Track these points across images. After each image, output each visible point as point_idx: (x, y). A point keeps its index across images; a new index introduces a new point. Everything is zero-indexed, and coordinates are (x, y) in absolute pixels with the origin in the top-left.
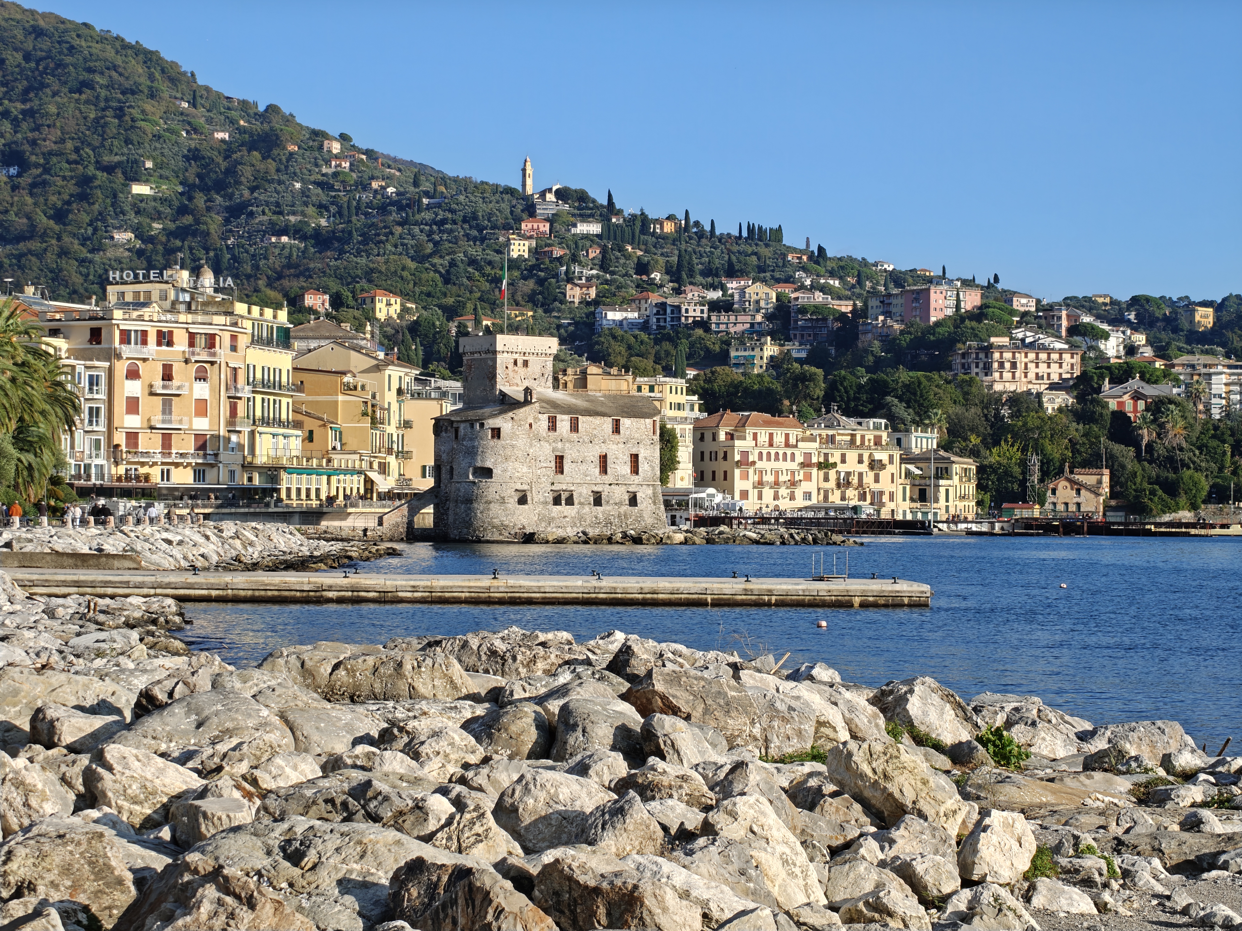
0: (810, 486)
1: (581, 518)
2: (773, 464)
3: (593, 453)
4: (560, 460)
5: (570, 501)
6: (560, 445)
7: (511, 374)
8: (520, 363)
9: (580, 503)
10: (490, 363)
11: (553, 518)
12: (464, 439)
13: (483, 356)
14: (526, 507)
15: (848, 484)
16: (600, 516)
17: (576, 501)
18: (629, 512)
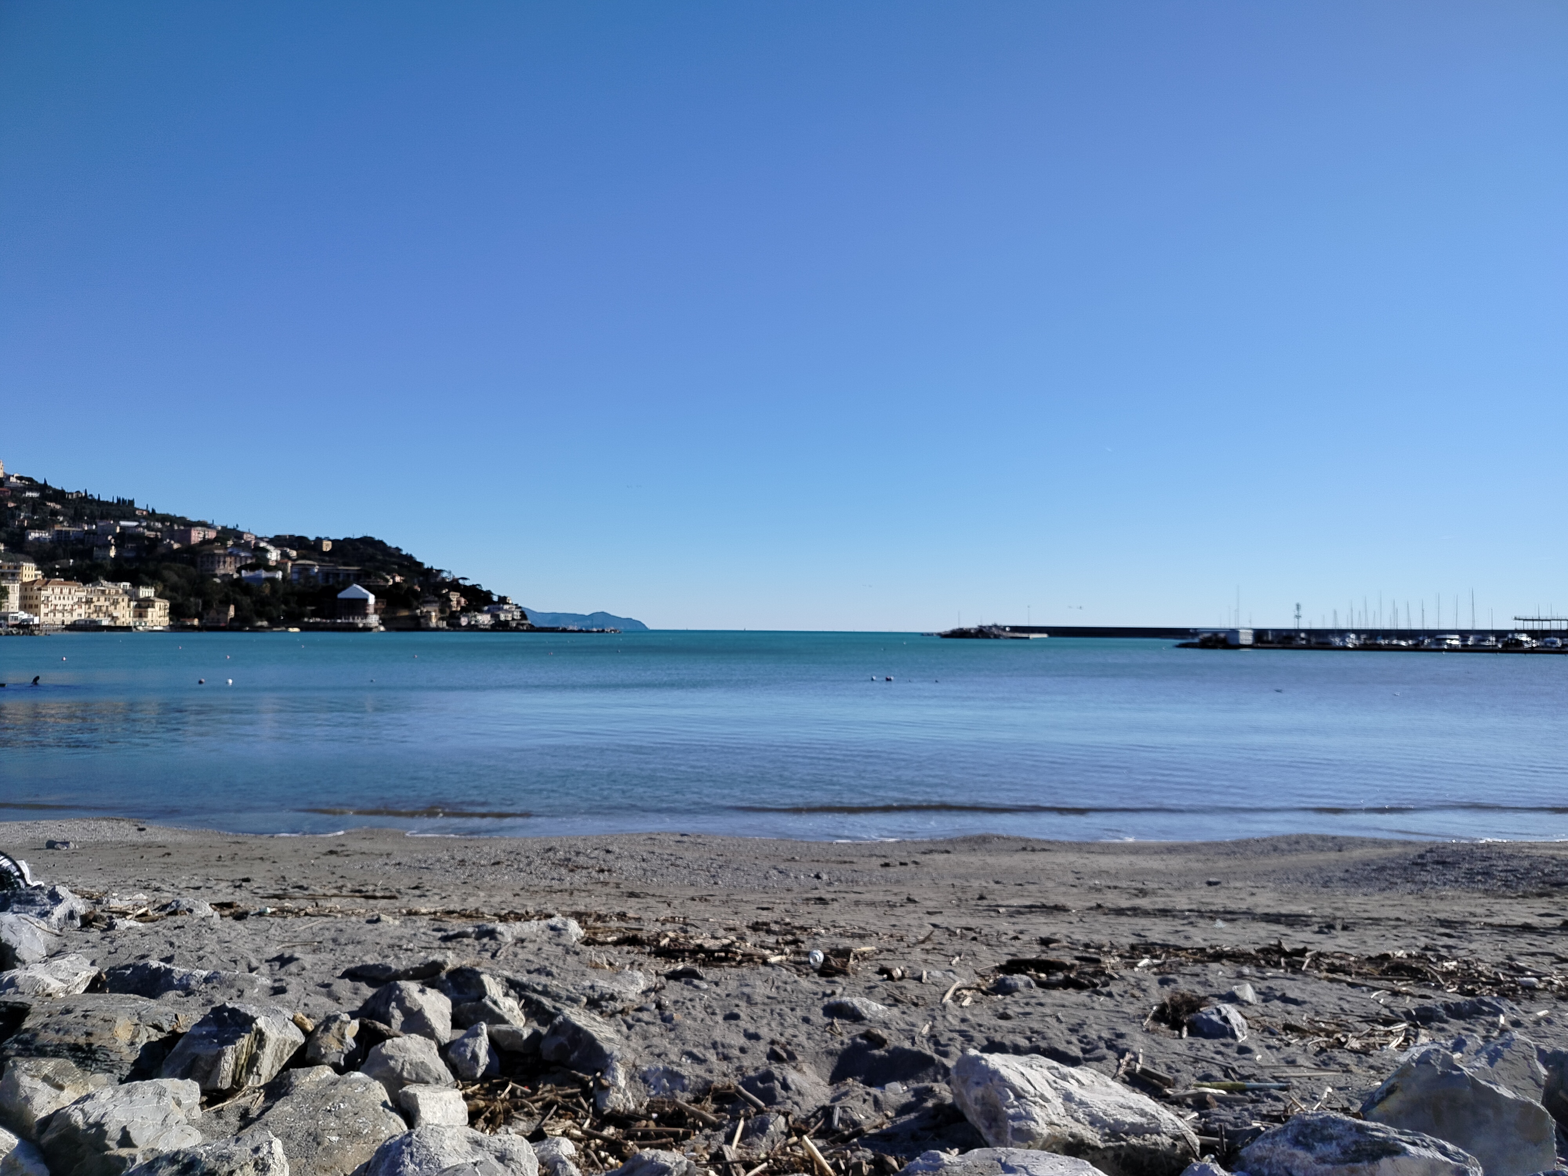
0: (82, 611)
2: (62, 602)
15: (100, 610)
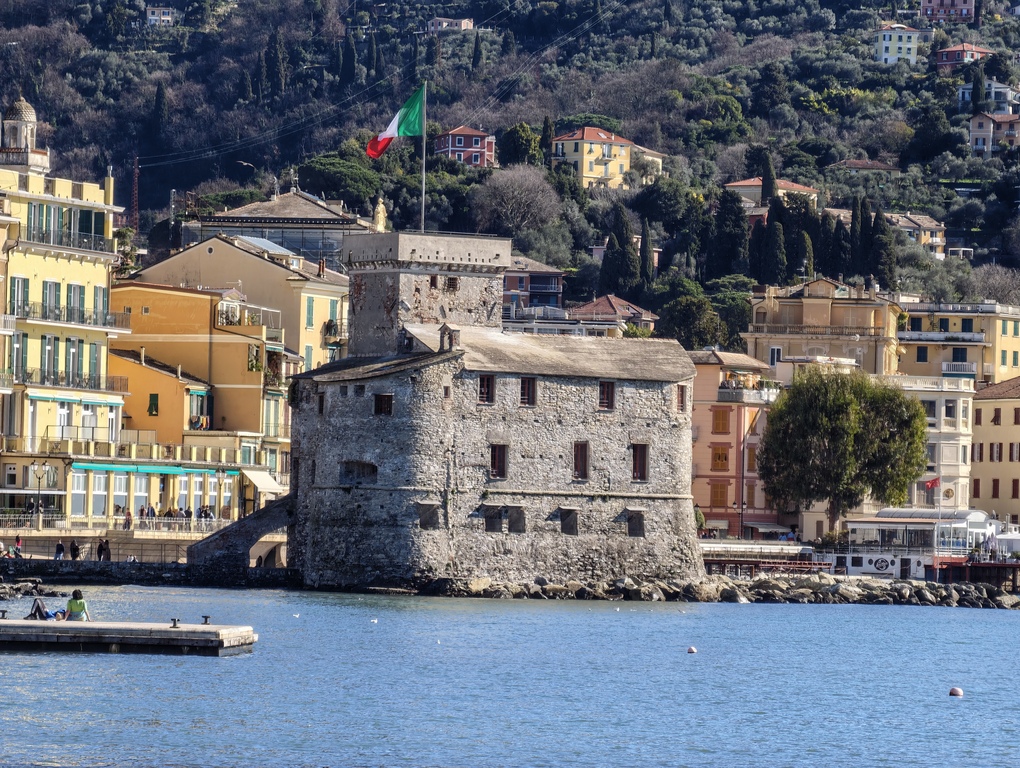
1: (536, 555)
3: (564, 442)
4: (499, 453)
5: (517, 526)
6: (500, 428)
7: (425, 301)
8: (441, 281)
9: (536, 528)
10: (389, 281)
11: (484, 555)
12: (331, 414)
13: (380, 269)
14: (436, 533)
16: (573, 552)
17: (529, 524)
18: (626, 547)
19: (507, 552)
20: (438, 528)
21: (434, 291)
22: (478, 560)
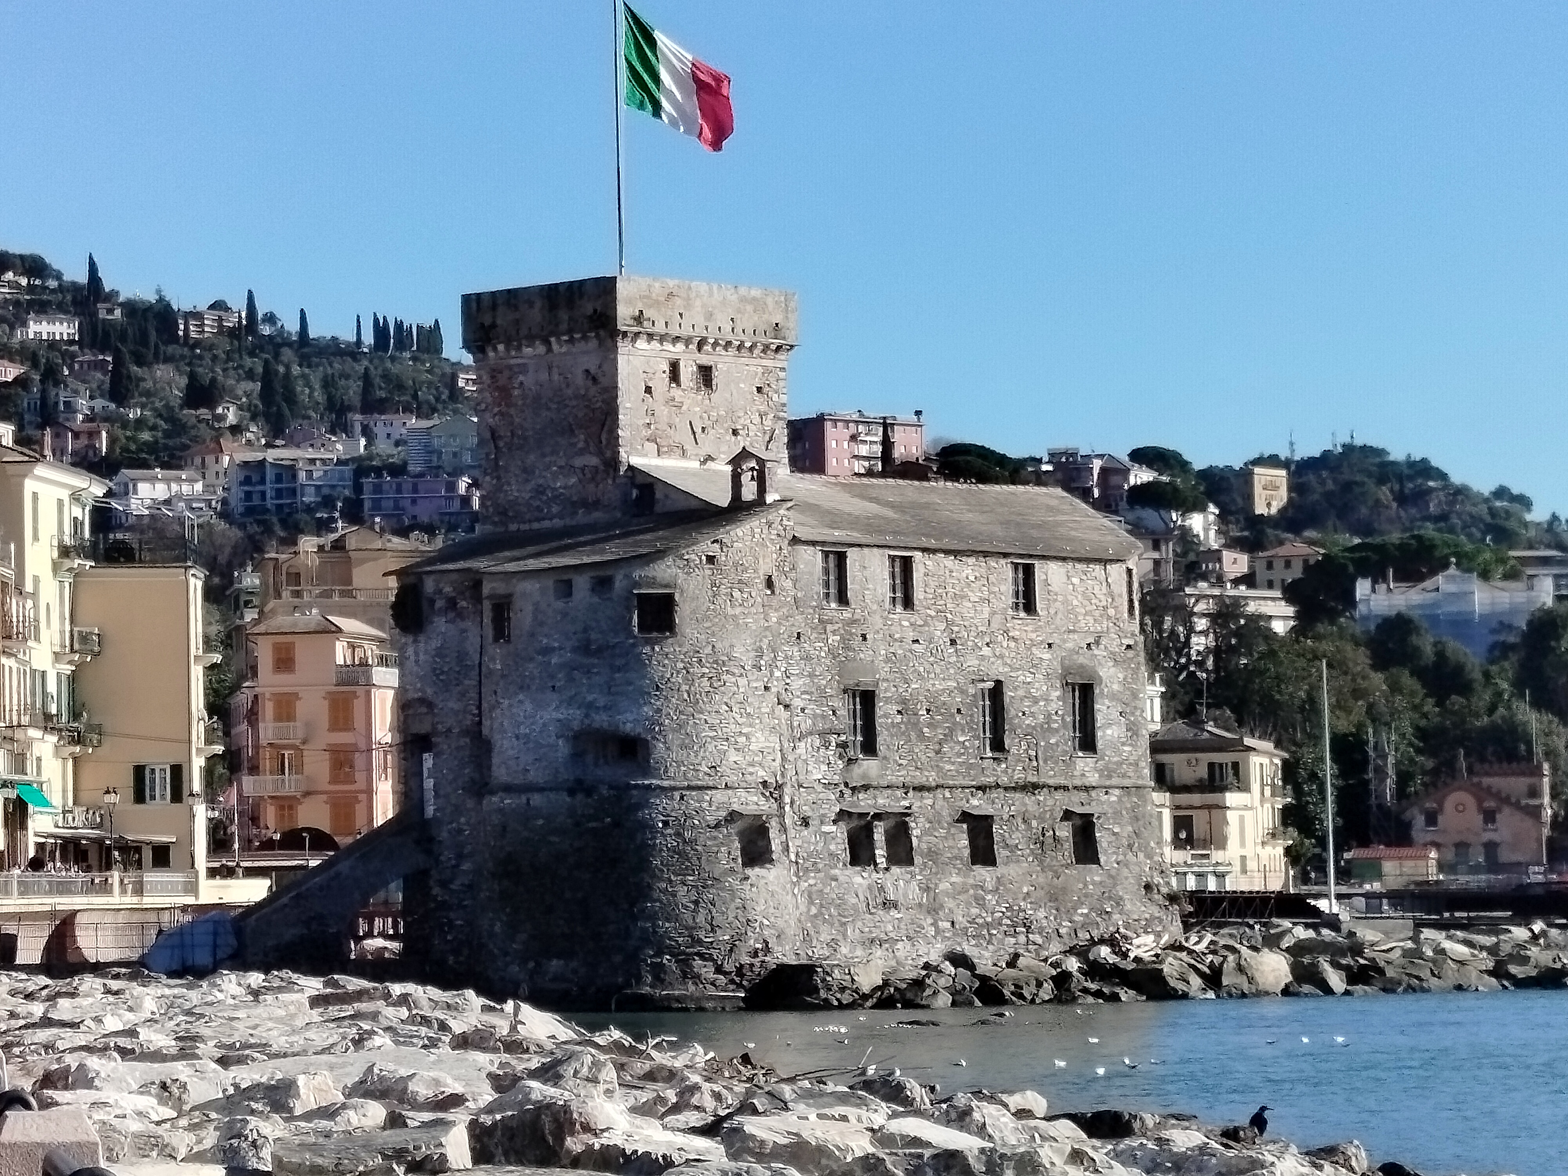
1: (938, 908)
3: (962, 679)
4: (864, 705)
5: (896, 852)
6: (861, 653)
7: (663, 412)
8: (687, 372)
9: (932, 856)
11: (853, 912)
12: (534, 638)
14: (769, 873)
16: (993, 898)
17: (919, 848)
18: (1075, 884)
19: (888, 905)
20: (771, 861)
21: (676, 392)
22: (844, 924)
